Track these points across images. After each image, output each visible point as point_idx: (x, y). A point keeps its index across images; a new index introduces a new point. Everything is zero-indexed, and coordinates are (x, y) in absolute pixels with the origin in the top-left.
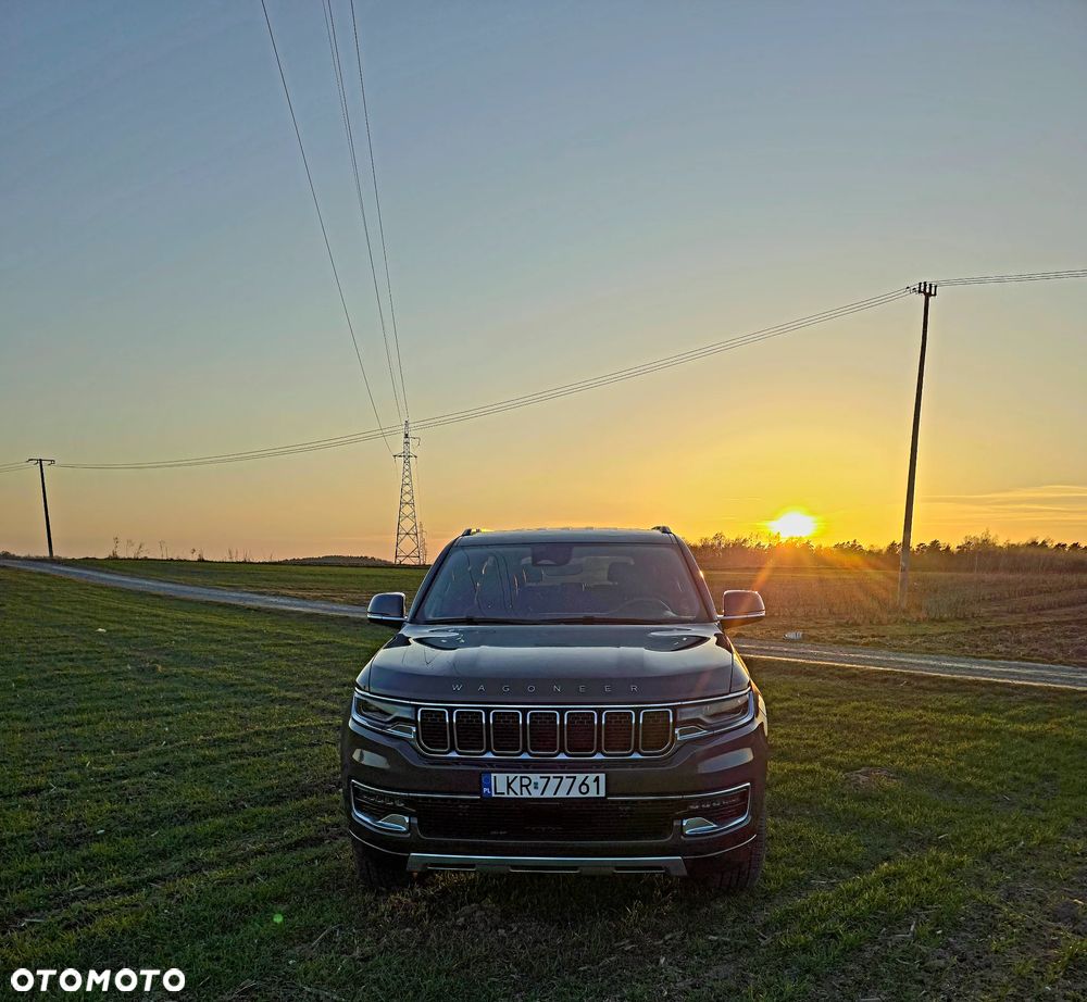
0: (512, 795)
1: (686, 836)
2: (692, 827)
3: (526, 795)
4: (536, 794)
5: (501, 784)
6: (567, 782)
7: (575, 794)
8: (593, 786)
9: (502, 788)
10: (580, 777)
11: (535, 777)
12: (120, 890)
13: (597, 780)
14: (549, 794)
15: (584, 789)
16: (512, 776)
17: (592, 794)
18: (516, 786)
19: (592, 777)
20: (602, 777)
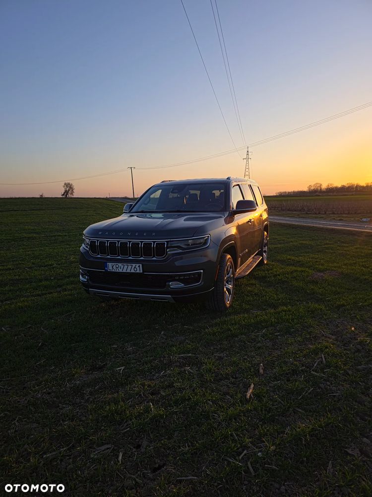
0: (114, 271)
1: (171, 288)
2: (173, 285)
3: (118, 271)
4: (121, 271)
5: (111, 267)
6: (130, 267)
7: (133, 271)
8: (138, 269)
9: (111, 268)
10: (134, 265)
11: (120, 265)
12: (39, 295)
13: (139, 266)
14: (124, 271)
15: (135, 269)
16: (113, 264)
17: (138, 271)
18: (114, 267)
19: (138, 265)
20: (141, 265)
